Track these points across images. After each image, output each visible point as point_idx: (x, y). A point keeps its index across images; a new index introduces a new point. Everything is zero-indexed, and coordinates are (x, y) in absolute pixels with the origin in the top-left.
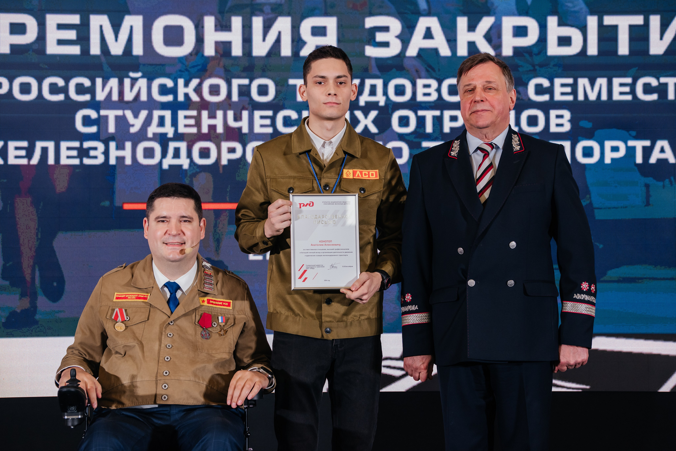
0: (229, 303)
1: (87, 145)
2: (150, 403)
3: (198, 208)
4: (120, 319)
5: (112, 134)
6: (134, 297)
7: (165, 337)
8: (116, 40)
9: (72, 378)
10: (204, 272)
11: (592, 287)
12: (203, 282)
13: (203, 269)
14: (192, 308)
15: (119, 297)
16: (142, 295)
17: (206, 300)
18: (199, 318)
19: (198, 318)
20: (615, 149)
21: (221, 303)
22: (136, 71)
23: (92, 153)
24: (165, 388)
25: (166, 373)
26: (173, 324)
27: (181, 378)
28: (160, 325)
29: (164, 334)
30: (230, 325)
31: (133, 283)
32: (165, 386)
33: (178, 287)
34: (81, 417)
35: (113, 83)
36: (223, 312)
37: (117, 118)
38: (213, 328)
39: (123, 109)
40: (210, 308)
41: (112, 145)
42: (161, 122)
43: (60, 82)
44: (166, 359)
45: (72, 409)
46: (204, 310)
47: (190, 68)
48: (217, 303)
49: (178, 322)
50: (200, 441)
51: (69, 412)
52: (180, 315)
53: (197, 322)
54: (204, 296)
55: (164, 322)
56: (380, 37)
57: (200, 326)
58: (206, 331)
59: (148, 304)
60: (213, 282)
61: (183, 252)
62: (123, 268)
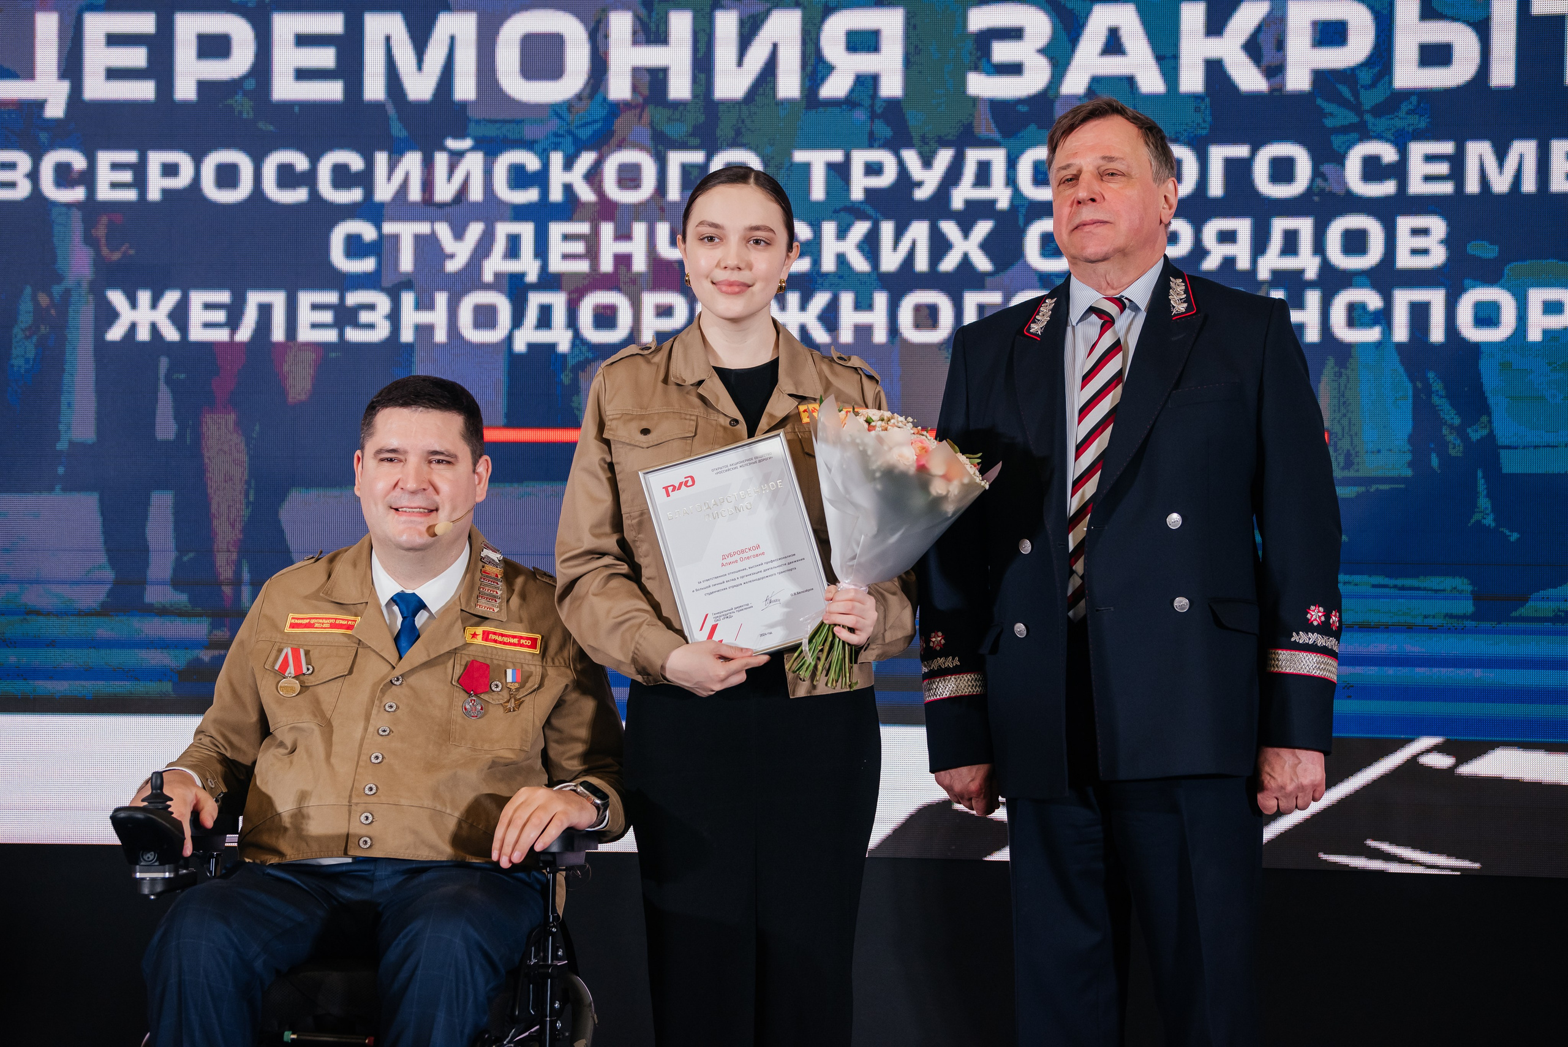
0: (534, 641)
1: (353, 298)
2: (335, 853)
3: (473, 434)
4: (293, 672)
5: (407, 274)
6: (328, 622)
7: (379, 711)
8: (420, 67)
9: (154, 791)
10: (481, 570)
11: (1334, 618)
12: (476, 592)
13: (481, 564)
14: (446, 648)
15: (297, 624)
16: (343, 620)
17: (482, 632)
18: (461, 672)
19: (459, 671)
20: (1553, 308)
21: (516, 641)
22: (460, 135)
23: (365, 317)
24: (367, 822)
25: (371, 789)
26: (401, 684)
27: (403, 802)
28: (375, 684)
29: (378, 705)
30: (531, 688)
32: (367, 818)
33: (421, 606)
34: (170, 875)
35: (412, 161)
36: (518, 661)
37: (420, 240)
38: (493, 693)
39: (432, 221)
40: (490, 651)
41: (408, 299)
42: (513, 249)
43: (301, 162)
44: (374, 760)
45: (148, 858)
46: (474, 653)
47: (577, 127)
48: (505, 639)
49: (412, 680)
52: (416, 664)
53: (456, 679)
54: (477, 625)
55: (383, 679)
56: (1001, 52)
57: (463, 690)
58: (474, 700)
59: (354, 640)
60: (499, 593)
61: (431, 531)
62: (313, 560)
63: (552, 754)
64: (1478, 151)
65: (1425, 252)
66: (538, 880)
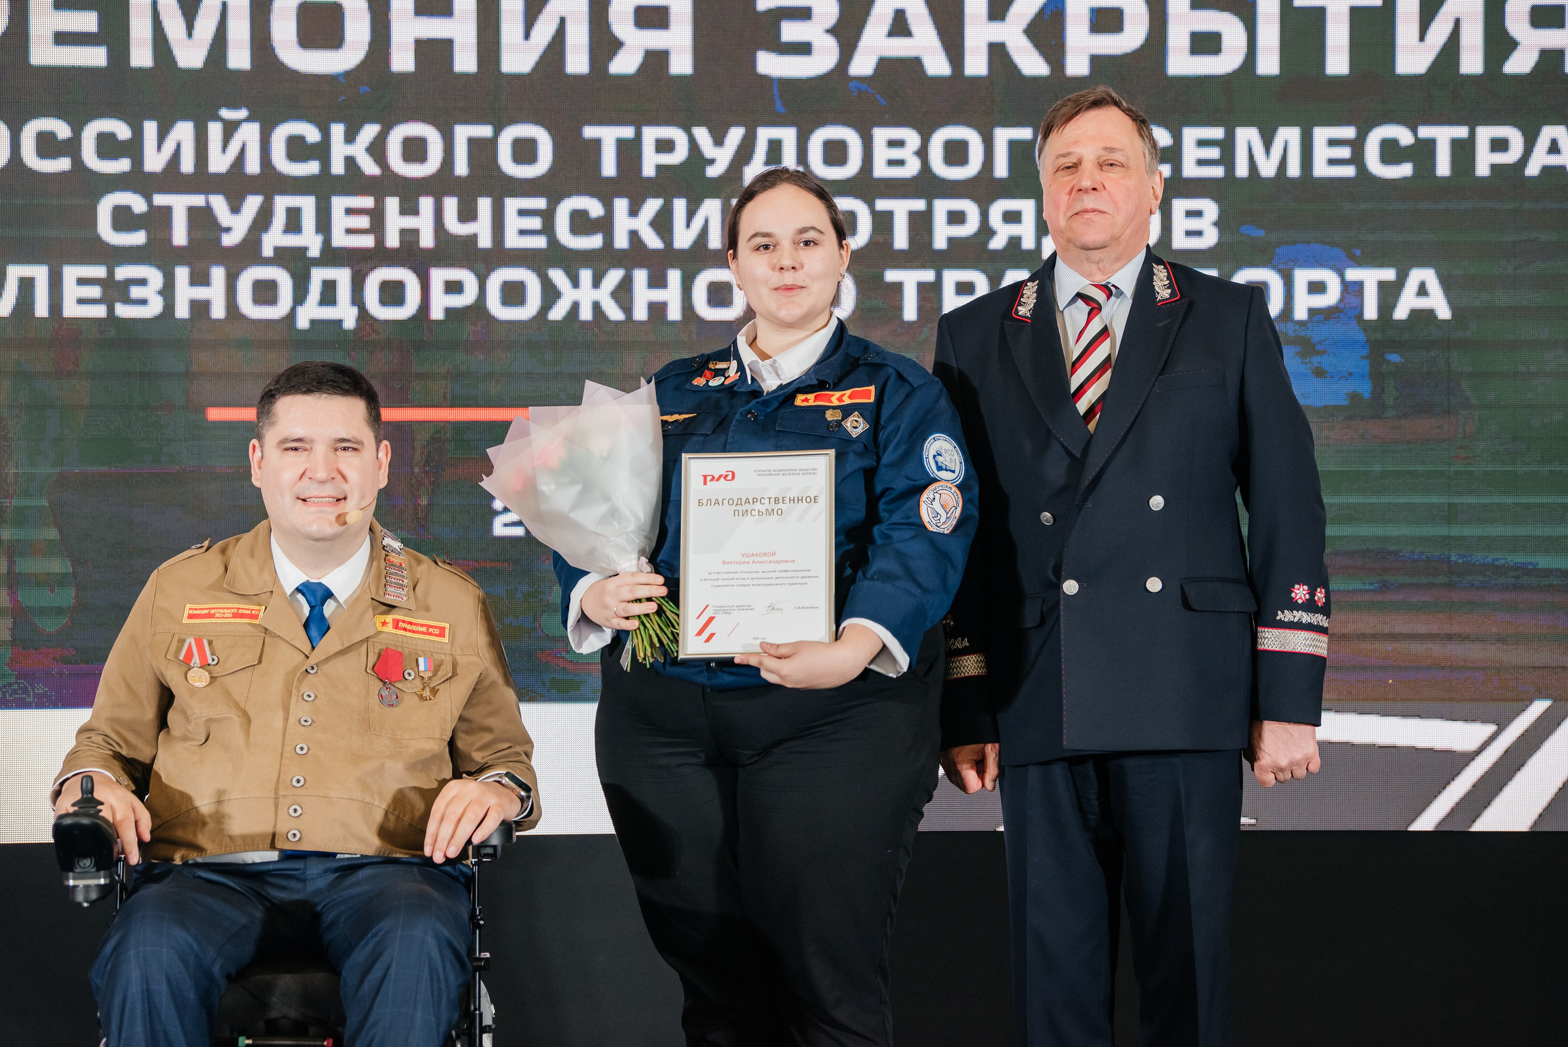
0: (442, 629)
1: (123, 273)
2: (261, 850)
3: (374, 418)
5: (181, 247)
6: (229, 613)
7: (297, 701)
8: (190, 34)
9: (85, 796)
10: (384, 559)
11: (1318, 594)
12: (383, 581)
13: (384, 553)
14: (359, 637)
15: (195, 615)
16: (246, 609)
17: (391, 620)
18: (375, 660)
19: (373, 659)
20: (1317, 288)
21: (424, 629)
23: (135, 292)
24: (296, 815)
25: (298, 781)
26: (316, 673)
27: (332, 793)
28: (288, 675)
29: (296, 694)
30: (444, 676)
31: (228, 583)
32: (295, 811)
33: (328, 594)
34: (105, 881)
35: (184, 131)
36: (428, 649)
37: (193, 213)
38: (406, 682)
39: (207, 192)
40: (400, 640)
41: (182, 274)
42: (294, 223)
43: (62, 130)
44: (299, 751)
45: (85, 864)
46: (385, 642)
48: (414, 627)
49: (327, 669)
50: (369, 935)
51: (78, 870)
52: (331, 653)
53: (371, 667)
54: (387, 613)
55: (296, 668)
56: (790, 31)
58: (390, 688)
59: (260, 629)
60: (406, 581)
61: (341, 519)
62: (203, 550)
63: (460, 744)
64: (1247, 136)
65: (1198, 233)
66: (462, 873)
